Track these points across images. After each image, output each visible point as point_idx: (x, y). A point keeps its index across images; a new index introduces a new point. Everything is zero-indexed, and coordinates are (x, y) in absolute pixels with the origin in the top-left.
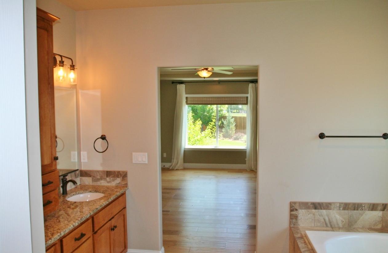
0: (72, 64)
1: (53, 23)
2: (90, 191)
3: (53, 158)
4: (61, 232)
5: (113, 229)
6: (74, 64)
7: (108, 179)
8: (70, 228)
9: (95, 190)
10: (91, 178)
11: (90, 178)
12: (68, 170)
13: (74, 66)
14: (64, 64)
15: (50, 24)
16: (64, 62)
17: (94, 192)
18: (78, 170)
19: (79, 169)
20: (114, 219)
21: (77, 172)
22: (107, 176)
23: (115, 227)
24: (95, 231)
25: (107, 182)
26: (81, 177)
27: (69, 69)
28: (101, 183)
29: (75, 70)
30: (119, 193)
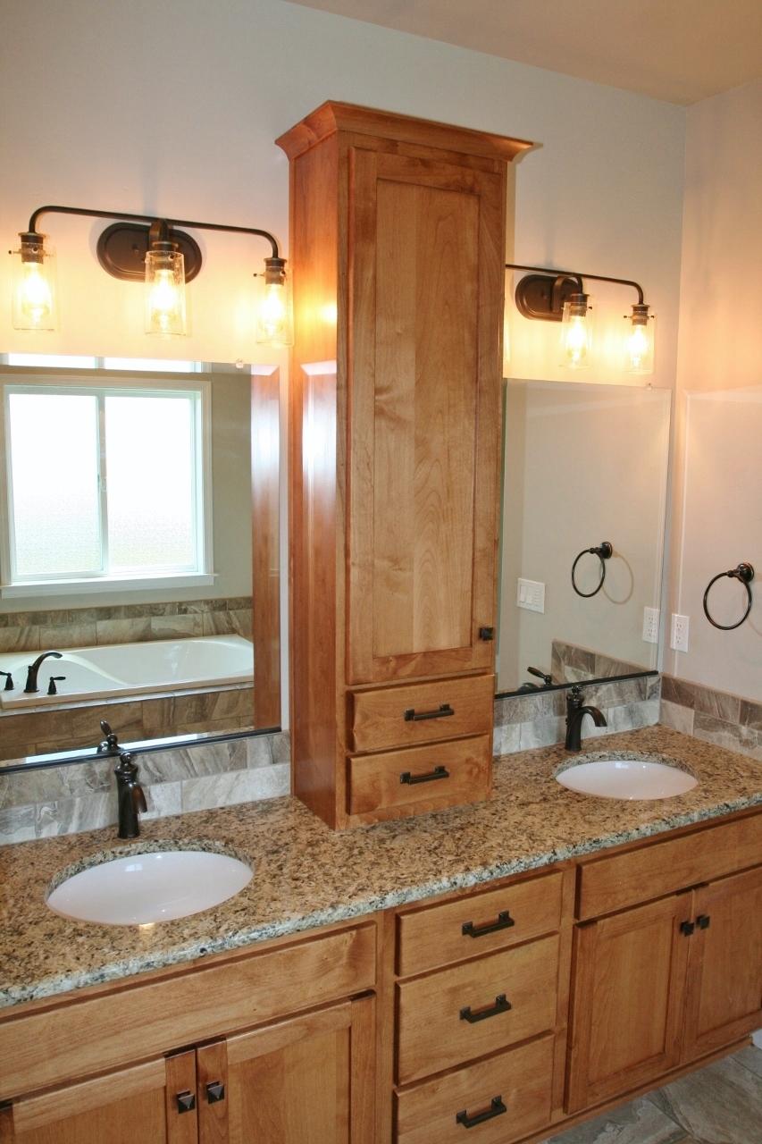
0: (641, 301)
1: (509, 163)
2: (663, 760)
3: (476, 632)
4: (387, 893)
5: (686, 928)
6: (646, 302)
7: (744, 730)
8: (435, 887)
9: (680, 762)
10: (692, 712)
11: (689, 710)
12: (631, 667)
13: (645, 309)
14: (589, 304)
15: (496, 169)
16: (589, 299)
17: (676, 767)
18: (655, 673)
19: (660, 670)
20: (702, 892)
21: (651, 681)
22: (743, 720)
23: (703, 921)
24: (584, 918)
25: (741, 741)
26: (664, 701)
27: (629, 321)
28: (720, 739)
29: (651, 321)
30: (744, 800)
